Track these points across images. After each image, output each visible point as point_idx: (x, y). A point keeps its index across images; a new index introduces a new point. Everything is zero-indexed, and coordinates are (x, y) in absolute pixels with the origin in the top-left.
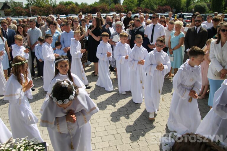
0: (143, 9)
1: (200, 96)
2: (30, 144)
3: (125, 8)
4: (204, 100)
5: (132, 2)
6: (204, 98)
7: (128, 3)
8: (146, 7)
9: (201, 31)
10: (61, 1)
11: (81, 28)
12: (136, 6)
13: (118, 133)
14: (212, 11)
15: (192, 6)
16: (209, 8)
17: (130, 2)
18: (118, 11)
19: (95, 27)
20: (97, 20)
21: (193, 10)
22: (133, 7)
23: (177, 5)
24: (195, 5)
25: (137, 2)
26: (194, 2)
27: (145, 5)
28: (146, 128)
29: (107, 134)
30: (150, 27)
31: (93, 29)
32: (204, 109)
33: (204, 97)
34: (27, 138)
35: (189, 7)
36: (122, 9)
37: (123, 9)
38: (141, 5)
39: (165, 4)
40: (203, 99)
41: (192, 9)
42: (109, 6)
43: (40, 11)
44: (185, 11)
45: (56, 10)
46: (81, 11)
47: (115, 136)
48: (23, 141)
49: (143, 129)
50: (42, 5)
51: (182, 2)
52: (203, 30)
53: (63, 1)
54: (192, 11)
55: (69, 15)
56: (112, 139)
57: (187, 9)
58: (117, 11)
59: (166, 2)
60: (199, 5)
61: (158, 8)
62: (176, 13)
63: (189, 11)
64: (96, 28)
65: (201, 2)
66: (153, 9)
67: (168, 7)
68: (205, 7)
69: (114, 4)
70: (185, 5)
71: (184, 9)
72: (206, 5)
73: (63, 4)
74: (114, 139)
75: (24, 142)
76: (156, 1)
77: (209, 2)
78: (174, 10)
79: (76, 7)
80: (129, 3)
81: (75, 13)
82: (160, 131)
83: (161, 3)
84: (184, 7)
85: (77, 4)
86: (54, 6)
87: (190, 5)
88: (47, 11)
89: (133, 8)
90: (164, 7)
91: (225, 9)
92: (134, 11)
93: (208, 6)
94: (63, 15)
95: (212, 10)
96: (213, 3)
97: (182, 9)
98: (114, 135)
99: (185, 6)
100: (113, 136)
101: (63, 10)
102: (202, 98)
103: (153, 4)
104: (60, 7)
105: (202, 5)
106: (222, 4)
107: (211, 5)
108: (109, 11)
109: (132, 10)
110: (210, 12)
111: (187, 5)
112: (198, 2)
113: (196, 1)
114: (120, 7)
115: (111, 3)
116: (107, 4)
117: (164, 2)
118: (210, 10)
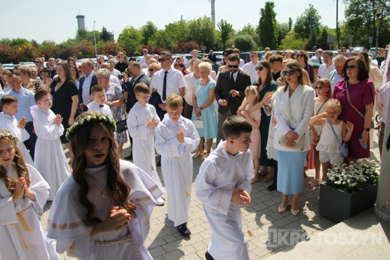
0: (153, 48)
3: (123, 48)
4: (258, 183)
5: (134, 38)
6: (256, 182)
7: (126, 39)
8: (158, 44)
10: (3, 39)
11: (36, 84)
12: (141, 43)
14: (261, 48)
15: (231, 41)
16: (257, 43)
17: (130, 37)
18: (112, 52)
21: (233, 46)
22: (136, 45)
23: (207, 39)
24: (235, 39)
25: (143, 36)
26: (233, 35)
27: (157, 41)
28: (167, 243)
30: (159, 75)
32: (258, 198)
33: (257, 180)
35: (227, 41)
36: (116, 49)
37: (118, 49)
38: (149, 42)
39: (189, 39)
41: (231, 45)
42: (94, 44)
46: (43, 55)
49: (161, 246)
51: (215, 35)
53: (7, 39)
57: (224, 46)
59: (190, 36)
60: (242, 39)
61: (177, 45)
62: (207, 51)
65: (244, 34)
67: (194, 43)
68: (250, 42)
69: (102, 42)
70: (221, 39)
71: (219, 46)
72: (251, 38)
73: (7, 44)
76: (173, 35)
77: (255, 33)
78: (204, 48)
79: (33, 49)
80: (128, 40)
81: (32, 59)
82: (191, 245)
83: (182, 37)
84: (218, 43)
85: (34, 44)
87: (227, 39)
89: (136, 47)
90: (187, 44)
91: (280, 44)
92: (138, 52)
93: (255, 39)
94: (9, 63)
95: (262, 46)
96: (260, 35)
97: (217, 45)
99: (220, 41)
101: (8, 55)
103: (169, 39)
105: (245, 39)
106: (273, 36)
107: (259, 38)
108: (95, 54)
109: (135, 51)
110: (258, 49)
111: (223, 39)
112: (240, 33)
113: (236, 33)
114: (115, 46)
115: (97, 40)
116: (91, 43)
117: (186, 35)
118: (259, 45)
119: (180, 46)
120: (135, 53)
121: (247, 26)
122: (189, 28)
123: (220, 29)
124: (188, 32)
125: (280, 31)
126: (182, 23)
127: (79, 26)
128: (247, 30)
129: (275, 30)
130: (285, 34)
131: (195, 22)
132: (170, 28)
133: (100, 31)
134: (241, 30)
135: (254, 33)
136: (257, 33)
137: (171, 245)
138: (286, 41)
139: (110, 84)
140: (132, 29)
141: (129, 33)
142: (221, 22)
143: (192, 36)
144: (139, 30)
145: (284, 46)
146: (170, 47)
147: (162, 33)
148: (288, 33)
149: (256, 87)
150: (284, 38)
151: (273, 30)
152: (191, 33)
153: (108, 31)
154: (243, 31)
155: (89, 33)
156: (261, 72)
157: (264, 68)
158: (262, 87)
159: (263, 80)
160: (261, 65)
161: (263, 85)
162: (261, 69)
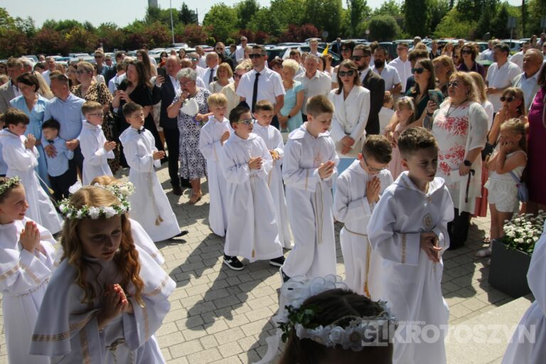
3: (211, 34)
5: (226, 19)
7: (215, 21)
8: (261, 28)
9: (368, 81)
10: (47, 21)
11: (98, 89)
12: (236, 27)
13: (208, 335)
14: (408, 35)
15: (365, 23)
16: (401, 27)
17: (221, 18)
18: (194, 42)
20: (139, 69)
21: (368, 32)
22: (229, 29)
23: (330, 20)
24: (370, 21)
25: (239, 17)
26: (368, 15)
27: (258, 23)
29: (182, 340)
35: (359, 25)
36: (202, 35)
37: (204, 36)
38: (248, 24)
39: (305, 21)
41: (365, 30)
42: (171, 28)
44: (351, 36)
45: (36, 44)
46: (101, 44)
47: (203, 342)
51: (341, 16)
52: (373, 77)
53: (53, 20)
54: (366, 35)
55: (71, 54)
56: (196, 351)
57: (355, 31)
58: (190, 40)
59: (306, 16)
60: (380, 22)
61: (287, 30)
62: (331, 39)
63: (359, 34)
65: (383, 15)
66: (276, 34)
67: (311, 27)
68: (392, 25)
69: (181, 24)
70: (350, 21)
71: (347, 31)
72: (393, 19)
73: (53, 27)
74: (201, 348)
76: (283, 15)
77: (400, 13)
78: (326, 34)
79: (88, 36)
80: (218, 22)
81: (87, 48)
83: (295, 18)
84: (346, 27)
85: (89, 27)
86: (29, 34)
87: (360, 20)
88: (10, 45)
89: (229, 32)
90: (302, 29)
91: (435, 29)
92: (231, 39)
93: (399, 22)
94: (56, 55)
95: (409, 32)
96: (407, 16)
97: (344, 30)
98: (199, 339)
99: (349, 25)
100: (197, 342)
101: (54, 43)
103: (276, 21)
104: (45, 34)
105: (386, 22)
106: (426, 17)
107: (405, 20)
108: (172, 42)
109: (227, 38)
110: (404, 36)
111: (352, 22)
112: (377, 13)
113: (372, 12)
114: (199, 31)
115: (175, 22)
116: (167, 25)
117: (301, 16)
118: (404, 30)
119: (291, 30)
120: (228, 40)
121: (388, 2)
122: (304, 5)
123: (348, 6)
124: (303, 10)
125: (437, 9)
128: (388, 9)
129: (429, 8)
130: (445, 14)
132: (278, 5)
133: (179, 9)
134: (379, 8)
135: (397, 12)
136: (403, 12)
138: (443, 26)
139: (198, 89)
140: (224, 7)
141: (219, 12)
143: (308, 17)
144: (233, 8)
145: (441, 33)
146: (278, 32)
147: (267, 13)
148: (449, 13)
149: (413, 98)
151: (426, 8)
152: (307, 12)
153: (189, 9)
154: (382, 10)
155: (163, 11)
156: (420, 75)
157: (425, 70)
158: (419, 98)
159: (422, 88)
160: (421, 66)
161: (421, 95)
162: (419, 71)
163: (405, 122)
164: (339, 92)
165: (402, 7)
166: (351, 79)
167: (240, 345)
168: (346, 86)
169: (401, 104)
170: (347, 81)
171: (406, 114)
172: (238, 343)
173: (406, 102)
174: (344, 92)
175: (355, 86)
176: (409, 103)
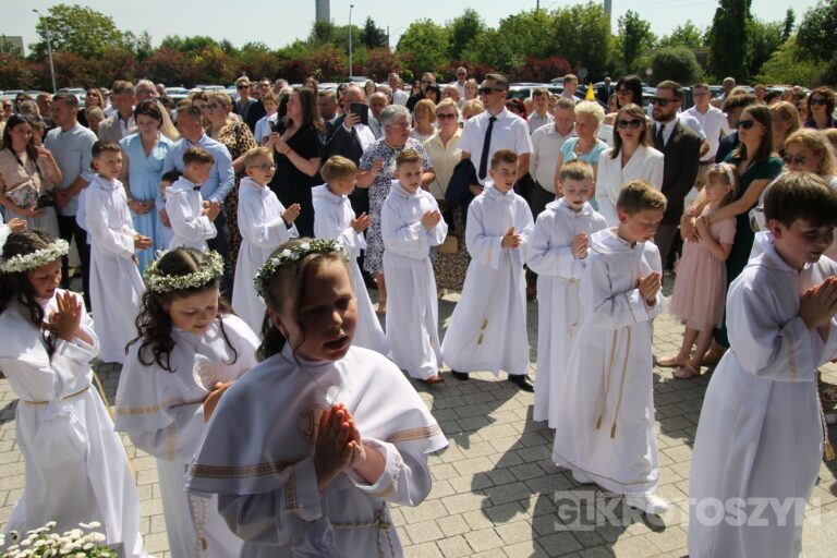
0: (472, 67)
1: (682, 367)
2: (62, 552)
3: (407, 65)
5: (431, 43)
7: (415, 46)
8: (483, 59)
9: (677, 139)
10: (168, 37)
11: (236, 130)
12: (446, 55)
14: (712, 78)
15: (645, 59)
16: (703, 67)
17: (424, 42)
18: (381, 74)
19: (298, 124)
20: (304, 98)
21: (649, 72)
22: (435, 59)
23: (592, 52)
24: (654, 56)
25: (451, 41)
26: (652, 46)
27: (480, 53)
28: (495, 486)
30: (478, 124)
31: (289, 133)
34: (50, 527)
35: (636, 61)
36: (394, 65)
37: (397, 66)
38: (464, 54)
39: (551, 52)
40: (694, 379)
41: (644, 69)
42: (348, 54)
43: (89, 73)
45: (151, 70)
46: (244, 73)
48: (35, 540)
50: (97, 51)
51: (609, 46)
52: (685, 133)
53: (176, 37)
54: (646, 75)
55: (198, 85)
57: (629, 69)
58: (375, 72)
59: (554, 44)
60: (670, 57)
61: (524, 64)
62: (591, 80)
64: (300, 130)
65: (675, 46)
66: (506, 69)
67: (559, 61)
68: (688, 64)
69: (364, 49)
70: (622, 55)
71: (617, 70)
72: (691, 54)
73: (175, 46)
75: (41, 542)
76: (517, 41)
77: (701, 44)
78: (584, 73)
79: (225, 60)
80: (418, 47)
81: (222, 79)
83: (536, 45)
84: (616, 63)
85: (227, 47)
86: (142, 55)
87: (638, 54)
88: (114, 70)
89: (436, 63)
90: (546, 63)
91: (757, 71)
93: (700, 58)
94: (178, 86)
95: (714, 73)
96: (714, 49)
97: (611, 68)
99: (621, 59)
101: (176, 71)
102: (688, 375)
103: (508, 50)
104: (163, 56)
105: (677, 56)
106: (743, 53)
107: (709, 56)
108: (348, 75)
111: (626, 55)
112: (665, 43)
113: (660, 38)
114: (390, 60)
115: (354, 45)
116: (341, 50)
117: (545, 43)
118: (707, 72)
119: (529, 65)
121: (683, 28)
122: (553, 26)
123: (621, 31)
124: (549, 36)
125: (762, 40)
126: (538, 16)
127: (318, 14)
128: (685, 37)
129: (750, 39)
131: (566, 14)
132: (512, 25)
133: (361, 26)
134: (669, 36)
135: (698, 43)
136: (707, 43)
137: (502, 490)
138: (772, 66)
140: (428, 24)
141: (421, 33)
142: (627, 16)
143: (558, 46)
144: (444, 27)
145: (767, 76)
146: (508, 66)
147: (493, 36)
148: (782, 47)
149: (734, 166)
150: (768, 58)
151: (743, 37)
152: (555, 39)
153: (377, 26)
154: (673, 39)
155: (337, 29)
156: (748, 132)
157: (756, 123)
158: (744, 167)
159: (750, 152)
160: (750, 117)
161: (748, 162)
162: (747, 125)
163: (718, 203)
164: (614, 155)
165: (706, 35)
166: (636, 133)
167: (440, 528)
168: (627, 144)
169: (713, 175)
170: (629, 135)
171: (719, 191)
172: (438, 525)
173: (722, 171)
174: (623, 155)
175: (641, 146)
176: (725, 174)
